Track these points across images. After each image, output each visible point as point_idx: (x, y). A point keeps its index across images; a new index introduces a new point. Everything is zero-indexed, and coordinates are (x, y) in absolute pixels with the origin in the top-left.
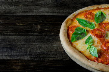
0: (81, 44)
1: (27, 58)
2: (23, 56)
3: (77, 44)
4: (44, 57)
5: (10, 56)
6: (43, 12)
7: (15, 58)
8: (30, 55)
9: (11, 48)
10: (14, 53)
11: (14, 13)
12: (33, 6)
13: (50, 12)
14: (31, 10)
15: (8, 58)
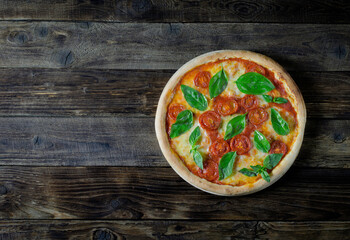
0: (183, 143)
1: (132, 163)
2: (126, 159)
3: (178, 142)
4: (154, 160)
5: (108, 159)
6: (149, 60)
7: (117, 163)
8: (135, 157)
9: (107, 145)
10: (113, 153)
11: (102, 62)
12: (133, 45)
13: (157, 61)
14: (129, 54)
15: (106, 163)
